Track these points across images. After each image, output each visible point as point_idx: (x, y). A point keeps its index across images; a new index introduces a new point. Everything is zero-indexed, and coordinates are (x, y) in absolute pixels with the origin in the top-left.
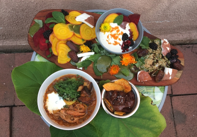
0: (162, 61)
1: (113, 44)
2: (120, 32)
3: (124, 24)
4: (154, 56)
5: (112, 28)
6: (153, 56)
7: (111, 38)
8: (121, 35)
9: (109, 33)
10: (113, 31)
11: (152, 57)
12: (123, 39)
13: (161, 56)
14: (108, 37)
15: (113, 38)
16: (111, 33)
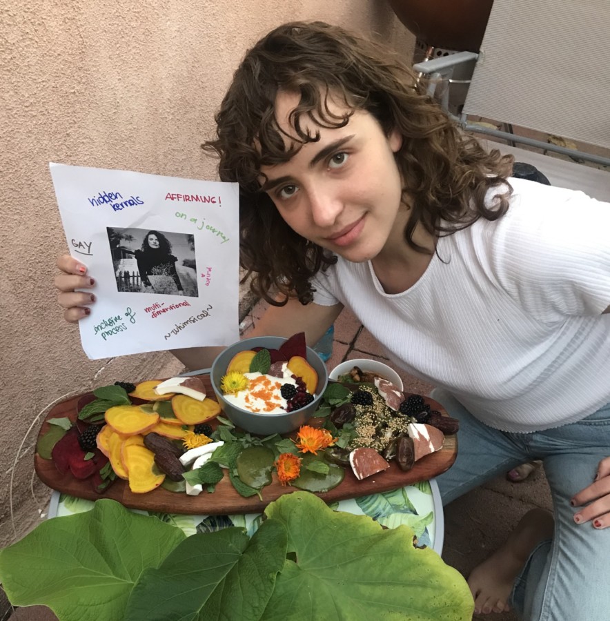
0: (396, 422)
1: (264, 409)
2: (273, 384)
3: (275, 368)
4: (372, 416)
5: (251, 381)
6: (372, 418)
7: (256, 399)
8: (276, 389)
9: (247, 392)
10: (256, 385)
11: (369, 420)
12: (284, 395)
13: (388, 413)
14: (247, 399)
15: (259, 399)
16: (252, 391)
